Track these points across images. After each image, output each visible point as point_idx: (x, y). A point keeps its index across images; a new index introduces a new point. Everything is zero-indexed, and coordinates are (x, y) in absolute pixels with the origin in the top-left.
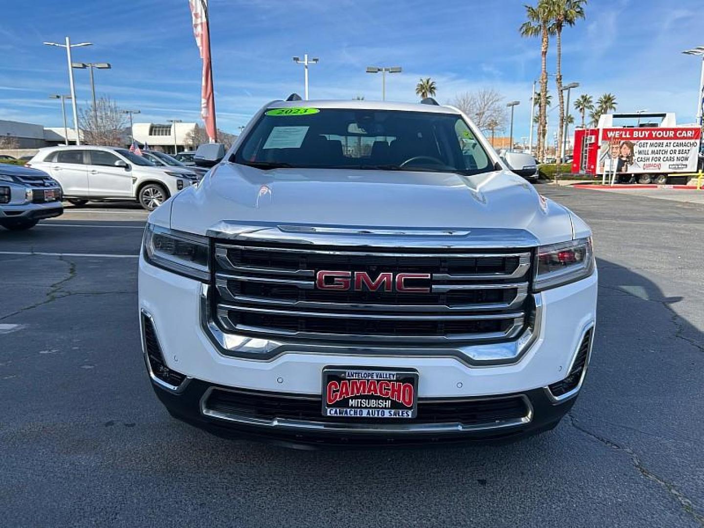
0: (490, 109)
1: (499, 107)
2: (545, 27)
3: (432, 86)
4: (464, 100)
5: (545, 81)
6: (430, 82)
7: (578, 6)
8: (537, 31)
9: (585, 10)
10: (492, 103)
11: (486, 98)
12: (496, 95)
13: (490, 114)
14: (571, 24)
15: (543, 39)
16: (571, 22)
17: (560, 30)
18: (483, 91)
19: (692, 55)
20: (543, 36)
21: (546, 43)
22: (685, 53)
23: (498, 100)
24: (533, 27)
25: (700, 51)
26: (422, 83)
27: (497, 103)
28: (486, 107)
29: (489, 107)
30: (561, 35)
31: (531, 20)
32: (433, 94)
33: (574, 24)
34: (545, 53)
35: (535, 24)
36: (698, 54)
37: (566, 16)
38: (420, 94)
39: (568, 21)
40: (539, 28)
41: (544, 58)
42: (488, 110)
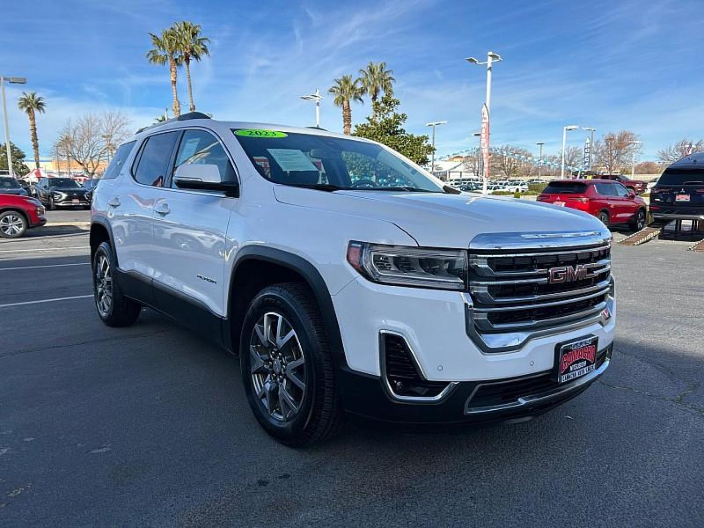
0: (118, 132)
1: (128, 131)
2: (172, 58)
3: (39, 102)
4: (87, 121)
5: (178, 109)
6: (36, 97)
7: (202, 44)
8: (163, 61)
9: (208, 48)
10: (120, 126)
11: (113, 120)
12: (124, 118)
13: (119, 138)
14: (196, 58)
15: (171, 69)
16: (197, 57)
17: (188, 63)
18: (108, 113)
19: (307, 101)
20: (171, 66)
21: (174, 73)
22: (303, 98)
23: (126, 124)
24: (161, 56)
25: (314, 98)
26: (26, 98)
27: (125, 126)
28: (114, 130)
29: (118, 129)
30: (190, 67)
31: (158, 49)
32: (42, 111)
33: (199, 58)
34: (174, 82)
35: (161, 53)
36: (312, 100)
37: (192, 51)
38: (25, 109)
39: (194, 55)
40: (165, 57)
41: (174, 87)
42: (116, 133)
